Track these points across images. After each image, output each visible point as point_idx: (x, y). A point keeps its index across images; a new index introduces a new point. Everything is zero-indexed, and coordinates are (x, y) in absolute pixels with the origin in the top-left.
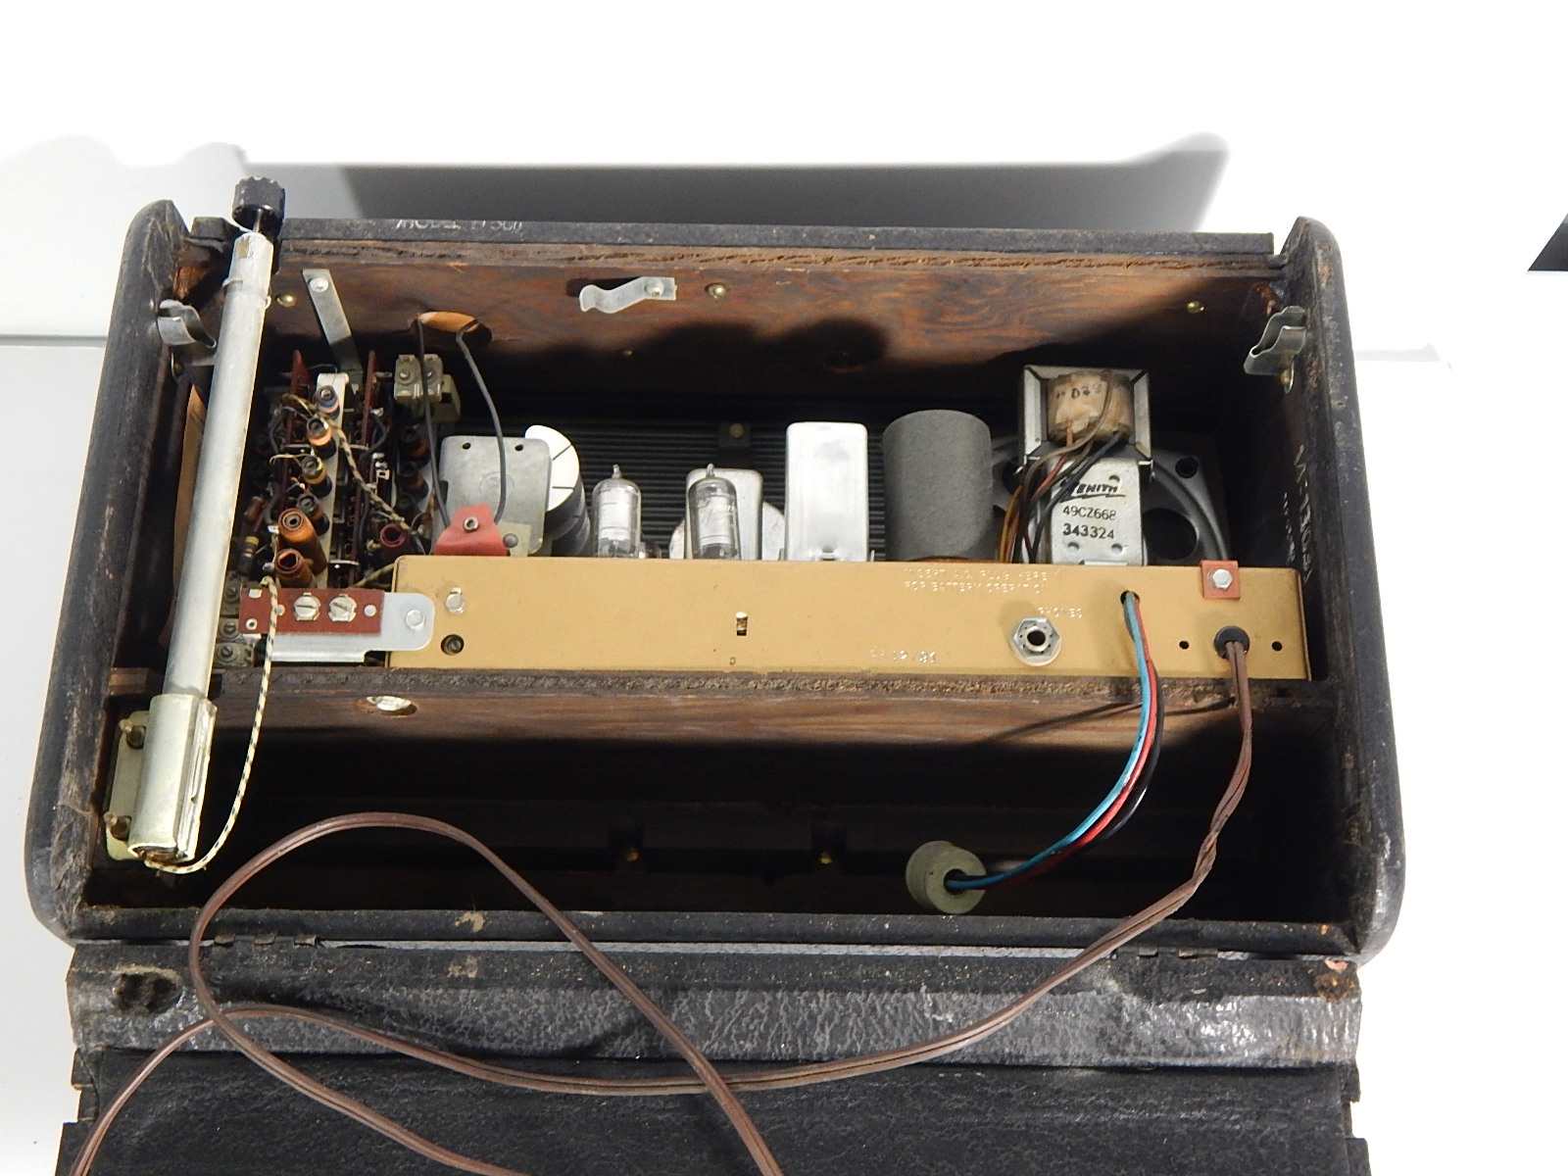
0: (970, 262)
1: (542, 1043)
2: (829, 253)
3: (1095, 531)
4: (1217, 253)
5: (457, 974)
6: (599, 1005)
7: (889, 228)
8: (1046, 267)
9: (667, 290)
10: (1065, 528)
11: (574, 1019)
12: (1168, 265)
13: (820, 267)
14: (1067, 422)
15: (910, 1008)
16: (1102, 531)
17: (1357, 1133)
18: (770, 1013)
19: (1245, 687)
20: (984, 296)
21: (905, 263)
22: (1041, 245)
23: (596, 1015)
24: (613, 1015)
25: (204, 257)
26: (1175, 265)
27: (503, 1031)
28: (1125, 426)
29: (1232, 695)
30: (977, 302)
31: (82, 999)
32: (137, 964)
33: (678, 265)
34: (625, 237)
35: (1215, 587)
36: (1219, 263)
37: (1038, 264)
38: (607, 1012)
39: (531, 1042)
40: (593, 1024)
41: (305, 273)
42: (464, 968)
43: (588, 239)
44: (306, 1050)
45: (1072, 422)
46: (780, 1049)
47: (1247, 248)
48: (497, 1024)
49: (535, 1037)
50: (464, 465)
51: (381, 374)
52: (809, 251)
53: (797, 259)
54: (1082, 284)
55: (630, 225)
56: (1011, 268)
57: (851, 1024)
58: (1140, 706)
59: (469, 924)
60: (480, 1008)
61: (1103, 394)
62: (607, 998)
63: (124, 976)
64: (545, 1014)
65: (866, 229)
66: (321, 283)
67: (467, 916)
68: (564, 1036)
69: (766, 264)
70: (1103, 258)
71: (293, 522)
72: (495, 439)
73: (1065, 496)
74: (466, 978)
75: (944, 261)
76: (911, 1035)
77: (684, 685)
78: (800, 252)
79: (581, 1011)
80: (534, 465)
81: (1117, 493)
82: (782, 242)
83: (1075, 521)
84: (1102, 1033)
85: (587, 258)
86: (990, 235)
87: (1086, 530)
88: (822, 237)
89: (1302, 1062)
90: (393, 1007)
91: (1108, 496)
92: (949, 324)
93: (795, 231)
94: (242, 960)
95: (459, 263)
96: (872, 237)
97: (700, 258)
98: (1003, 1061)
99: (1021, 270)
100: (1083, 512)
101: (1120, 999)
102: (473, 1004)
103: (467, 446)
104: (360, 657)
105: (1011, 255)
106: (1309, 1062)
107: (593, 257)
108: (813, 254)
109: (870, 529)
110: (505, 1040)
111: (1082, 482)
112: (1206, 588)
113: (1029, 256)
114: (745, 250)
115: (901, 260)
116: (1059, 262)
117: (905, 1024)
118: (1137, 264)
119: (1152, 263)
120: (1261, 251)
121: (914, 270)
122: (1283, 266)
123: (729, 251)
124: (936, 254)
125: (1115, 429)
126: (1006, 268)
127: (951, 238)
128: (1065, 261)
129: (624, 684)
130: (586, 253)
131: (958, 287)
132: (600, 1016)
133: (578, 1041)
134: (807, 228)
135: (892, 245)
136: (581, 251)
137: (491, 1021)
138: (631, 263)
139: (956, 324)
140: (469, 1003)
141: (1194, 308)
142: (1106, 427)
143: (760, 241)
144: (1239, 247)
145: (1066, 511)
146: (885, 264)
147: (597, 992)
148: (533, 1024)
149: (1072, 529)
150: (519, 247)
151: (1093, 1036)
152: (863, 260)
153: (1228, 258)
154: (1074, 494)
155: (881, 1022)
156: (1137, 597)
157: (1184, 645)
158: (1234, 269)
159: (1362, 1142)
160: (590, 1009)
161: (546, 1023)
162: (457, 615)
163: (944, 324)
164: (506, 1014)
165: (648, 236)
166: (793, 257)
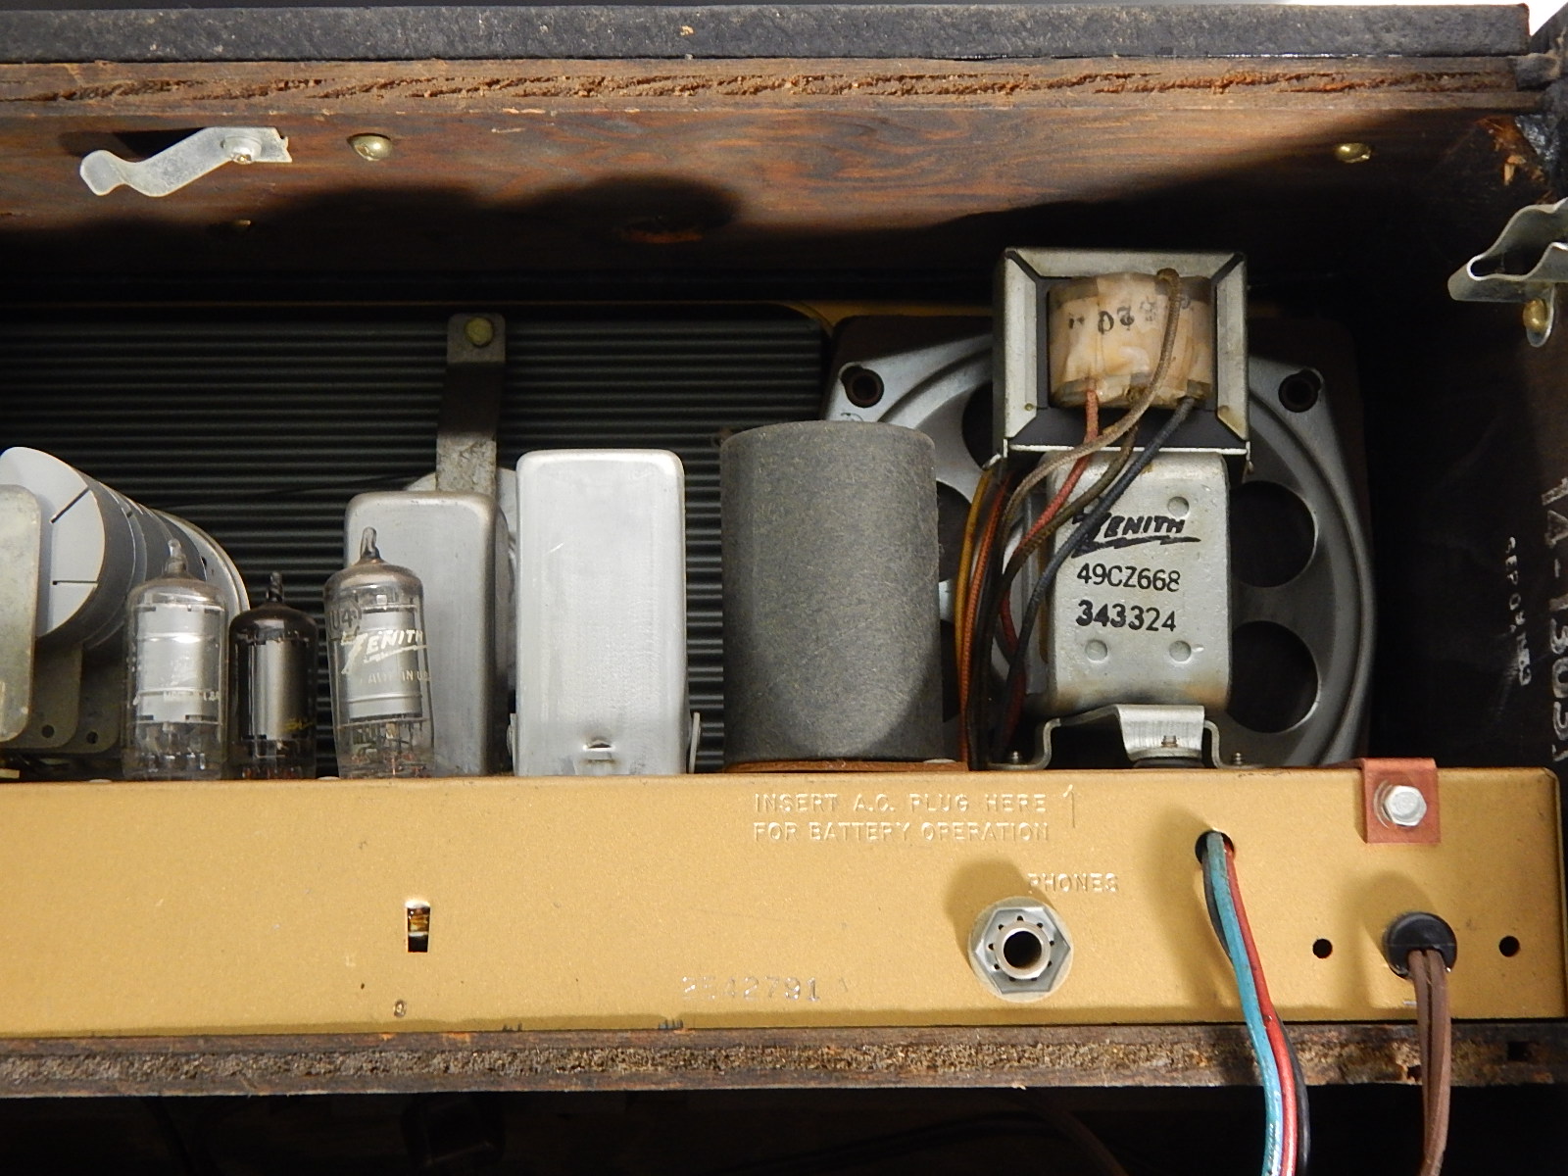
0: (894, 85)
2: (595, 69)
3: (1139, 617)
4: (1410, 55)
7: (724, 8)
8: (1053, 94)
9: (265, 149)
10: (1080, 611)
12: (1308, 84)
13: (575, 103)
14: (1088, 379)
16: (1153, 614)
19: (1446, 1037)
20: (928, 142)
21: (757, 90)
22: (1041, 42)
26: (1322, 83)
28: (1202, 385)
30: (909, 151)
33: (278, 103)
34: (164, 42)
35: (1390, 823)
36: (1415, 78)
37: (1036, 87)
43: (86, 50)
45: (1098, 380)
47: (1473, 42)
52: (554, 67)
53: (529, 86)
54: (1125, 124)
55: (174, 14)
56: (981, 97)
61: (1158, 325)
65: (675, 11)
69: (461, 101)
70: (1173, 69)
73: (1083, 544)
75: (838, 83)
78: (534, 68)
81: (1184, 534)
82: (498, 47)
83: (1102, 596)
85: (85, 94)
86: (938, 19)
87: (1121, 614)
88: (580, 31)
91: (1165, 540)
92: (856, 180)
93: (527, 21)
96: (687, 30)
97: (321, 91)
99: (999, 101)
100: (1116, 576)
105: (980, 67)
107: (96, 91)
108: (562, 73)
109: (690, 674)
111: (1115, 512)
112: (1369, 822)
113: (1017, 68)
114: (418, 68)
115: (749, 84)
116: (1081, 81)
118: (1243, 82)
119: (1272, 80)
120: (1504, 46)
121: (776, 105)
122: (1548, 83)
123: (384, 70)
124: (822, 67)
125: (1182, 394)
126: (968, 98)
127: (853, 24)
128: (1092, 78)
130: (81, 83)
131: (869, 131)
134: (551, 12)
135: (730, 48)
136: (72, 80)
138: (178, 105)
139: (871, 180)
141: (1349, 156)
142: (1165, 391)
143: (451, 43)
144: (1457, 40)
145: (1084, 575)
146: (715, 92)
149: (1095, 611)
152: (669, 84)
153: (1431, 65)
154: (1100, 538)
156: (1227, 841)
157: (1322, 948)
158: (1442, 90)
163: (843, 180)
165: (213, 36)
166: (521, 81)
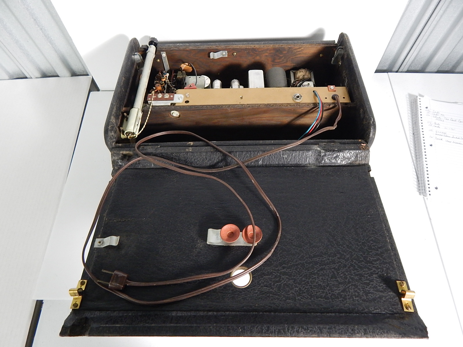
1: (205, 164)
2: (255, 45)
5: (188, 150)
6: (216, 155)
9: (226, 54)
11: (211, 159)
12: (316, 45)
13: (253, 47)
14: (298, 77)
15: (278, 154)
17: (372, 176)
18: (250, 156)
19: (340, 104)
20: (283, 54)
21: (269, 46)
22: (293, 43)
23: (215, 158)
24: (219, 158)
25: (143, 50)
26: (318, 45)
27: (197, 162)
28: (309, 77)
29: (336, 105)
30: (282, 56)
31: (114, 157)
32: (125, 151)
33: (228, 48)
34: (218, 45)
35: (331, 89)
36: (326, 44)
37: (293, 46)
38: (217, 157)
39: (202, 165)
40: (215, 160)
41: (161, 52)
42: (189, 149)
43: (211, 45)
44: (158, 167)
45: (300, 76)
46: (252, 164)
47: (330, 42)
48: (195, 161)
49: (203, 163)
50: (189, 80)
51: (175, 74)
57: (266, 158)
58: (319, 108)
59: (190, 144)
60: (192, 157)
61: (305, 72)
62: (217, 154)
63: (122, 154)
64: (205, 158)
66: (164, 55)
67: (190, 143)
68: (209, 163)
69: (243, 47)
71: (158, 86)
72: (195, 76)
74: (189, 151)
76: (278, 160)
77: (231, 106)
79: (212, 157)
80: (202, 80)
81: (309, 86)
84: (317, 159)
85: (211, 47)
86: (284, 42)
88: (253, 43)
89: (358, 164)
90: (175, 157)
94: (146, 150)
95: (188, 49)
96: (262, 43)
97: (232, 47)
98: (297, 166)
99: (290, 46)
101: (321, 151)
102: (191, 156)
103: (190, 77)
104: (170, 104)
105: (288, 44)
106: (360, 164)
108: (252, 45)
110: (197, 164)
111: (303, 84)
112: (329, 90)
113: (291, 45)
114: (240, 45)
117: (277, 158)
118: (311, 45)
119: (313, 45)
120: (333, 44)
122: (337, 44)
123: (237, 46)
127: (277, 43)
129: (219, 107)
131: (278, 51)
132: (216, 158)
133: (212, 164)
134: (251, 42)
135: (266, 44)
137: (194, 160)
138: (219, 48)
139: (278, 62)
140: (190, 156)
141: (321, 56)
142: (306, 77)
146: (265, 46)
147: (215, 153)
148: (203, 160)
150: (199, 46)
151: (315, 160)
152: (261, 46)
154: (301, 86)
155: (272, 158)
156: (316, 91)
157: (326, 98)
158: (328, 45)
159: (373, 178)
160: (214, 156)
161: (205, 160)
162: (188, 97)
163: (276, 62)
164: (197, 158)
165: (222, 44)
